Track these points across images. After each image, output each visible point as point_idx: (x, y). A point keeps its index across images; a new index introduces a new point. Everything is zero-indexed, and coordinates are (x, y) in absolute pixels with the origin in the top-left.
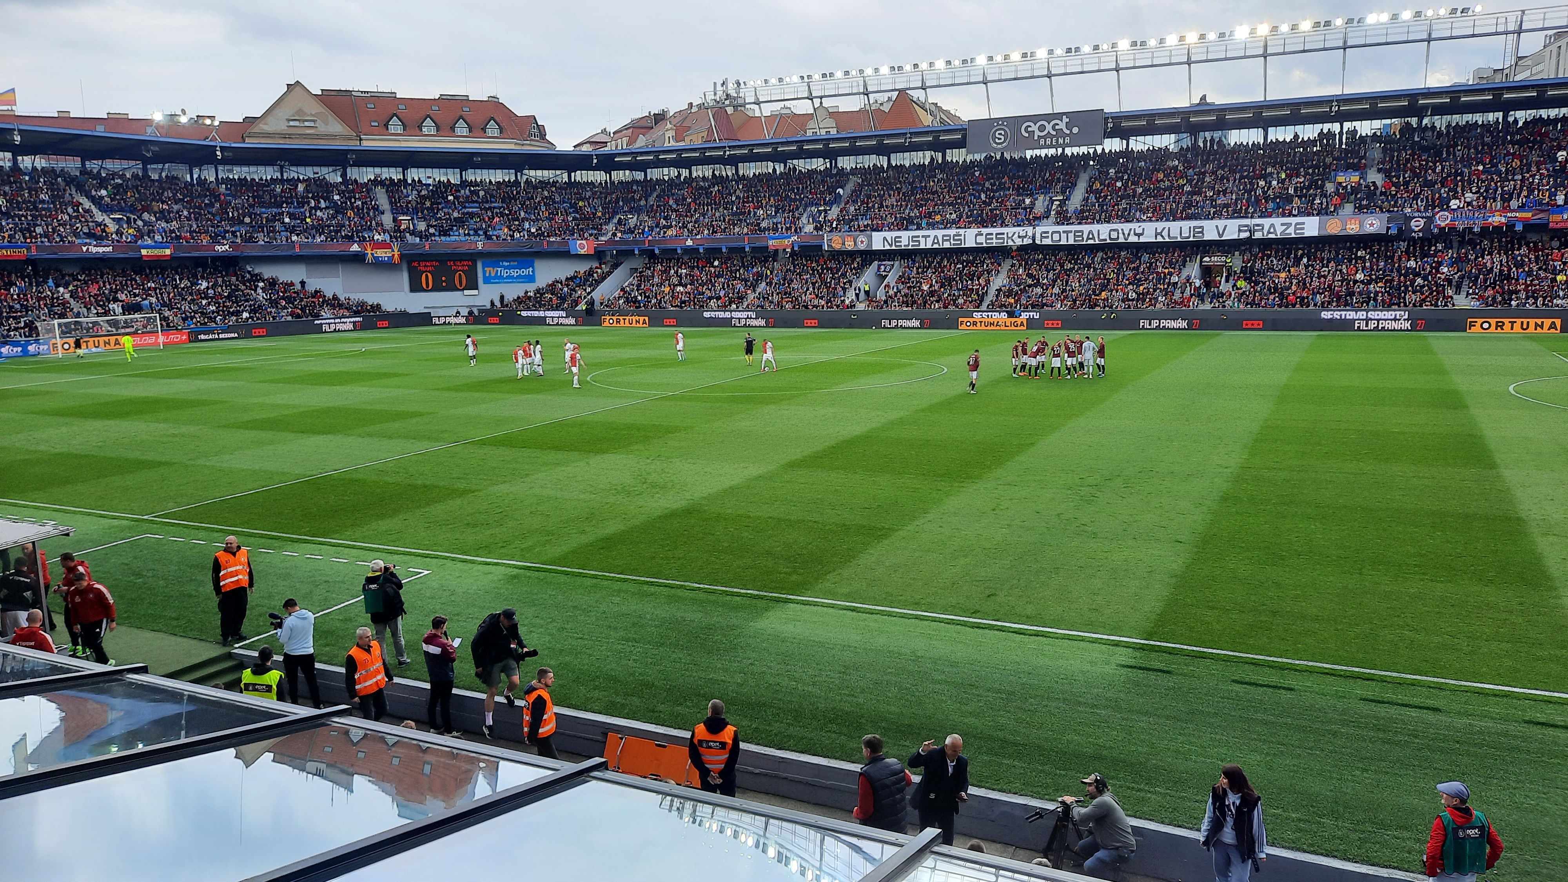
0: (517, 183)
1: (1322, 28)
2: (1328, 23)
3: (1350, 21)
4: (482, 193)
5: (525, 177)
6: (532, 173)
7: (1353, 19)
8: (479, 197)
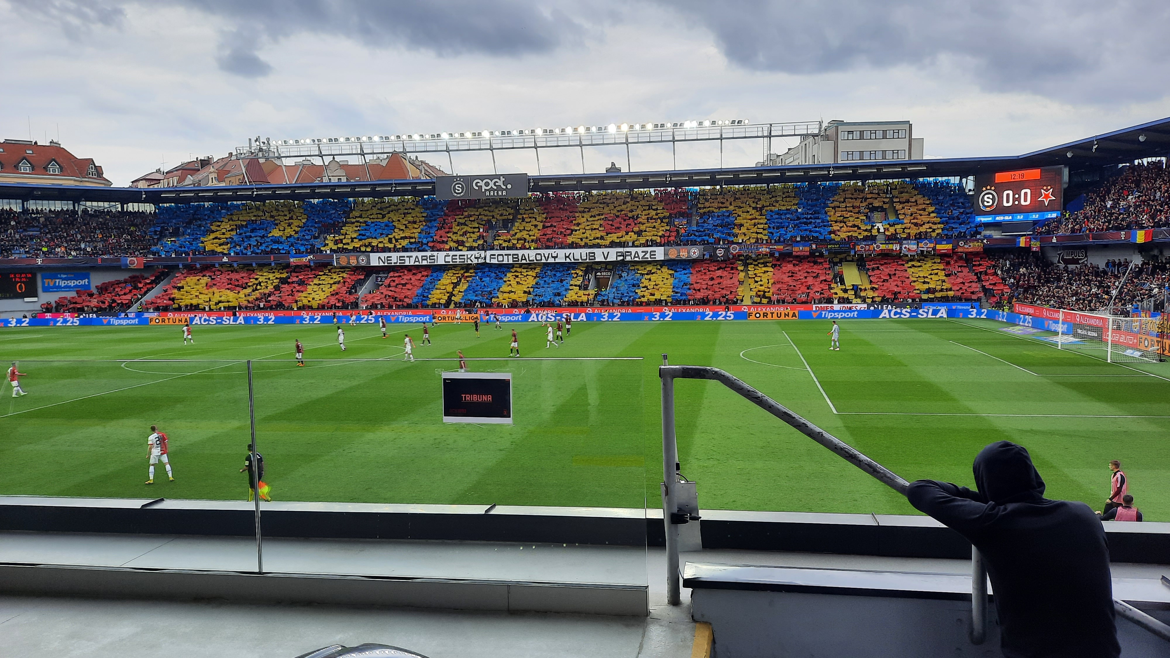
0: (74, 212)
1: (659, 128)
2: (662, 126)
3: (675, 125)
4: (42, 220)
5: (82, 207)
6: (89, 204)
7: (677, 124)
8: (39, 222)
